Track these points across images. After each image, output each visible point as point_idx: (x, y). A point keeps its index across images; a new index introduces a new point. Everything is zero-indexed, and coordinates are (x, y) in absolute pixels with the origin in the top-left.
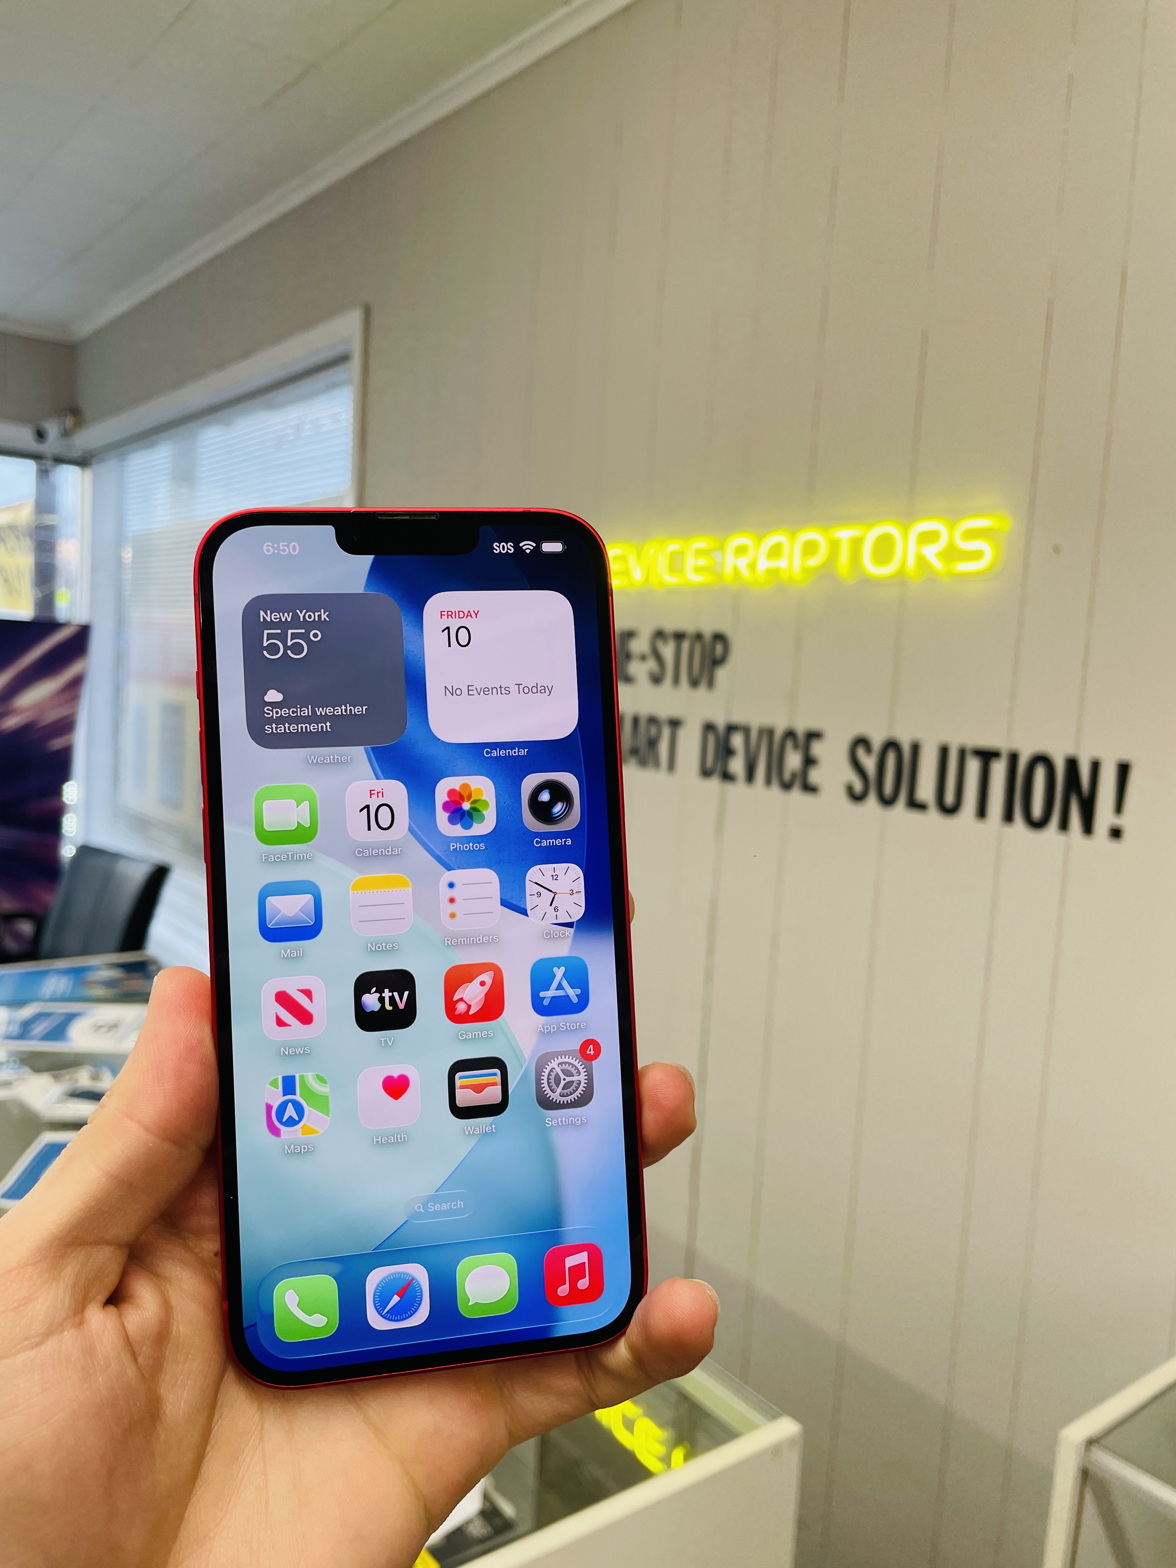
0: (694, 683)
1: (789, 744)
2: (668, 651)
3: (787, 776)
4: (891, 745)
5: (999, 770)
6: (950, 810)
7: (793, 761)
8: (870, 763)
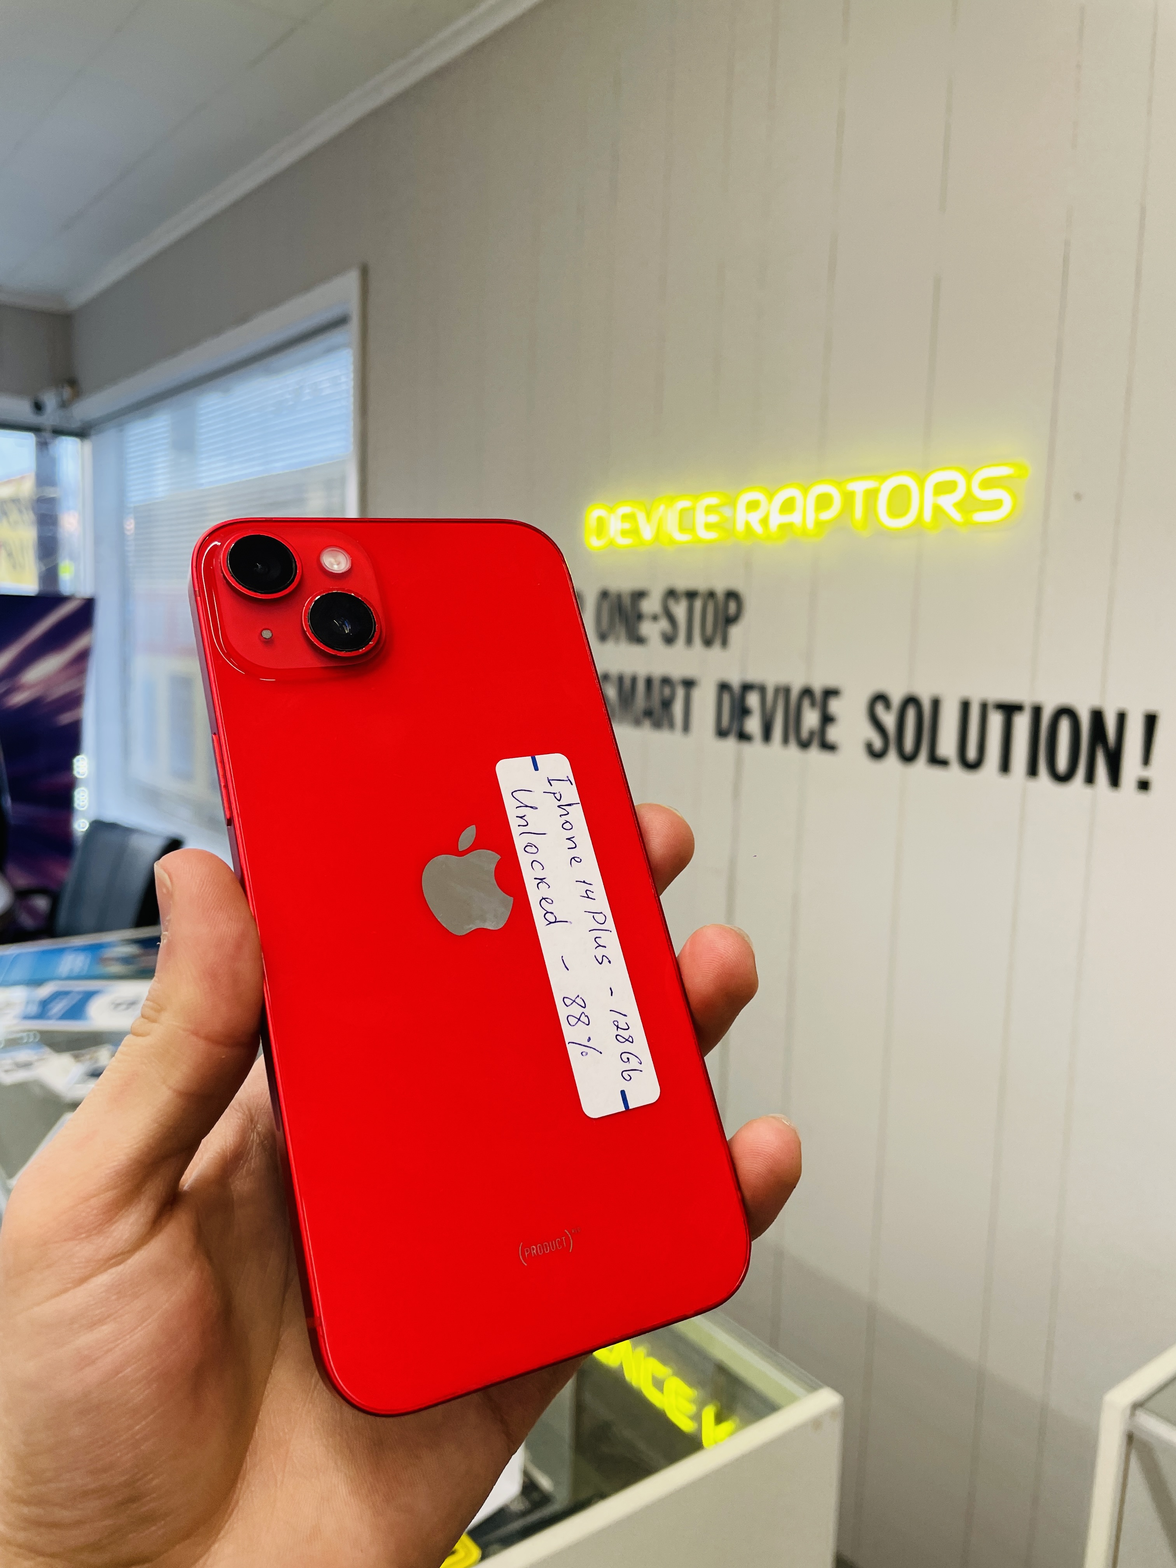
0: (708, 642)
1: (806, 703)
2: (680, 610)
3: (805, 734)
4: (911, 701)
5: (1022, 724)
6: (973, 766)
7: (811, 719)
8: (889, 720)
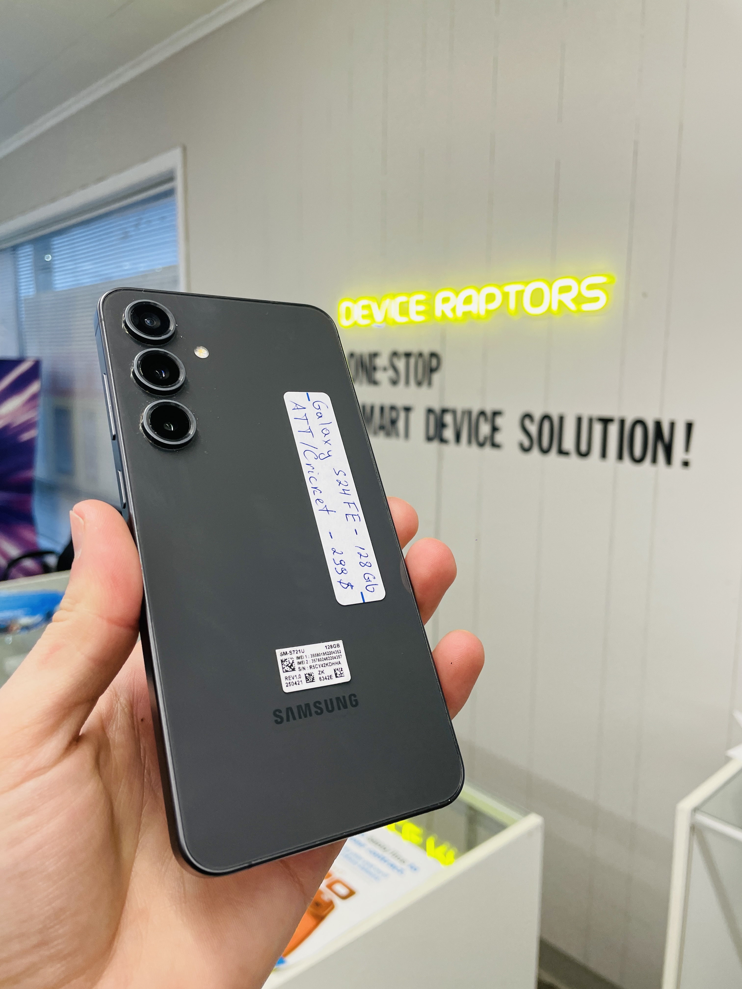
0: (419, 384)
1: (482, 419)
2: (401, 364)
3: (481, 439)
4: (546, 417)
5: (613, 429)
6: (584, 455)
7: (485, 429)
8: (533, 429)
